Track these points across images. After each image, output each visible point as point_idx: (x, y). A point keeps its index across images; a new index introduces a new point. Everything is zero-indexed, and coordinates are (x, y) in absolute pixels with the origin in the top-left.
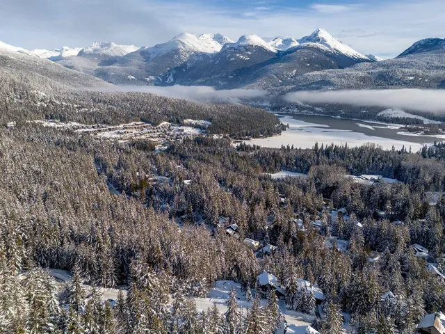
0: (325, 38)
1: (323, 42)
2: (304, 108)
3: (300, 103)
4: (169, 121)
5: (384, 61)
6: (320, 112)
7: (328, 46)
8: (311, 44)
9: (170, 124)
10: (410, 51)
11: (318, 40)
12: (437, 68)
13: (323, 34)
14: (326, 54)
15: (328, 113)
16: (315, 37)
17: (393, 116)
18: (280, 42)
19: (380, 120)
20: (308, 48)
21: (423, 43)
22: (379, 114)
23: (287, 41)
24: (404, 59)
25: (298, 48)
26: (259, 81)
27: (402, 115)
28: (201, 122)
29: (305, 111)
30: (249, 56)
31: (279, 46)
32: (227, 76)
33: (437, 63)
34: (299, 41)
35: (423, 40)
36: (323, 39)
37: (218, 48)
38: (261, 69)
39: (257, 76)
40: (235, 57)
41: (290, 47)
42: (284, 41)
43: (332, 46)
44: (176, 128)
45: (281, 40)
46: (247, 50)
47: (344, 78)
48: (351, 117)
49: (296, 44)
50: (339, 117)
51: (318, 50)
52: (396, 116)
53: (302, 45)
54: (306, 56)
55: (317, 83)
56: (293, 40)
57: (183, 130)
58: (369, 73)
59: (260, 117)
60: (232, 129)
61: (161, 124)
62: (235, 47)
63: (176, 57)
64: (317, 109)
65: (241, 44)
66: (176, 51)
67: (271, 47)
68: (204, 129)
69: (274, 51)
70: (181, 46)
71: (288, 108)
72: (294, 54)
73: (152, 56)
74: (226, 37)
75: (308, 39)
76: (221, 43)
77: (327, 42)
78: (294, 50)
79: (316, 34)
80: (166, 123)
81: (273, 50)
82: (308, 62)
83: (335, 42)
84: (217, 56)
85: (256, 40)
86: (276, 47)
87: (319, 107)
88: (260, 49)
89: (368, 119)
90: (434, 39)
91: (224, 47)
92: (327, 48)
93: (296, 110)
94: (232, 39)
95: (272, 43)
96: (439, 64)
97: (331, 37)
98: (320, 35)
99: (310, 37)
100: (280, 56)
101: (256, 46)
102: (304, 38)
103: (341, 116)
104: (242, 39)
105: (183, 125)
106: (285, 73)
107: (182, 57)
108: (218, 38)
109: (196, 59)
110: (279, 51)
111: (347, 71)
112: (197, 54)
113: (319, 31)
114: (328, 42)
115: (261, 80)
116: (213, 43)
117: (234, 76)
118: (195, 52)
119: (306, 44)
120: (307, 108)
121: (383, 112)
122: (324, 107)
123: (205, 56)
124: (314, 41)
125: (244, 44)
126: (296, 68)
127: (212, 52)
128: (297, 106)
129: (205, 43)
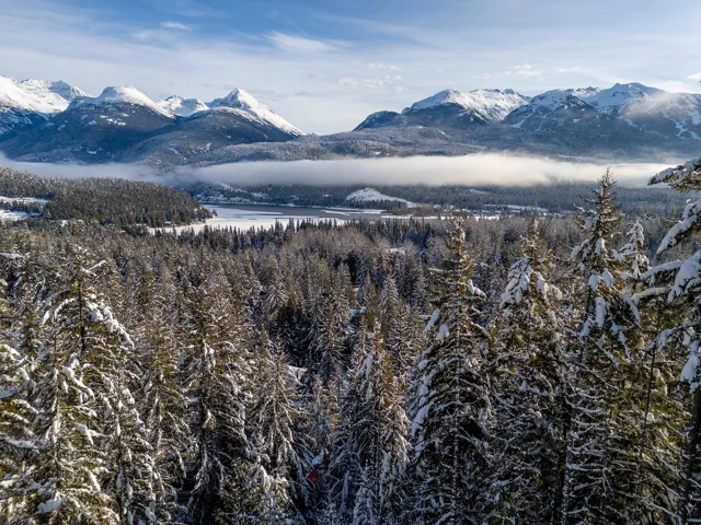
0: (249, 103)
1: (246, 108)
2: (234, 194)
3: (226, 187)
5: (338, 134)
6: (261, 200)
7: (255, 115)
8: (230, 109)
10: (364, 126)
11: (238, 105)
12: (403, 144)
13: (244, 97)
14: (253, 123)
15: (274, 201)
16: (233, 100)
17: (367, 199)
18: (177, 104)
19: (352, 206)
20: (225, 113)
21: (377, 116)
22: (348, 198)
23: (190, 103)
24: (362, 133)
25: (208, 113)
26: (149, 158)
27: (377, 196)
28: (29, 201)
29: (237, 198)
30: (124, 119)
31: (177, 109)
32: (84, 150)
33: (401, 139)
34: (209, 104)
35: (377, 113)
36: (246, 104)
37: (62, 105)
38: (150, 139)
39: (142, 151)
40: (99, 120)
41: (196, 112)
42: (185, 103)
43: (261, 115)
45: (179, 101)
46: (120, 110)
47: (290, 150)
48: (308, 203)
49: (206, 108)
50: (292, 205)
51: (239, 117)
52: (371, 199)
53: (215, 109)
54: (224, 124)
56: (199, 101)
58: (322, 145)
59: (160, 196)
62: (97, 104)
64: (255, 195)
65: (107, 99)
67: (163, 108)
68: (37, 211)
69: (169, 116)
71: (207, 195)
72: (204, 120)
74: (76, 88)
75: (223, 102)
76: (67, 97)
77: (253, 110)
78: (202, 115)
79: (234, 97)
81: (166, 113)
82: (228, 133)
83: (261, 110)
84: (61, 117)
85: (135, 95)
86: (171, 110)
87: (258, 192)
88: (144, 110)
89: (335, 206)
90: (390, 113)
91: (74, 102)
92: (253, 117)
93: (221, 197)
95: (164, 103)
96: (405, 140)
97: (257, 103)
98: (240, 99)
99: (226, 99)
100: (177, 123)
101: (136, 105)
102: (216, 101)
103: (295, 203)
104: (108, 91)
106: (192, 146)
108: (60, 89)
109: (16, 121)
110: (178, 117)
111: (289, 142)
112: (18, 113)
113: (238, 92)
114: (255, 108)
115: (151, 156)
116: (51, 96)
117: (98, 152)
118: (13, 109)
119: (221, 108)
120: (239, 194)
121: (354, 195)
122: (267, 192)
123: (33, 115)
124: (233, 106)
125: (113, 99)
126: (210, 140)
127: (51, 112)
128: (223, 192)
129: (35, 96)
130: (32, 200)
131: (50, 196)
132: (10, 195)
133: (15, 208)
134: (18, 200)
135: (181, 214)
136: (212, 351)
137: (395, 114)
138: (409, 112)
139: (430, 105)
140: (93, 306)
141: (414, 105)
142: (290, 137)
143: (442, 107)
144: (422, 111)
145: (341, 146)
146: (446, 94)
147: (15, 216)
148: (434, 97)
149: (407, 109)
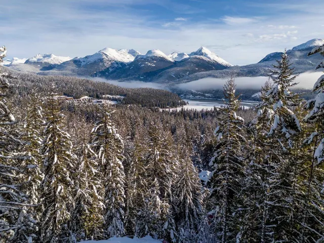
0: (207, 53)
1: (206, 55)
3: (194, 91)
4: (90, 96)
6: (209, 97)
7: (209, 58)
8: (198, 56)
9: (90, 98)
10: (264, 60)
11: (202, 54)
13: (205, 50)
14: (208, 62)
15: (215, 98)
16: (200, 52)
18: (176, 55)
19: (255, 100)
20: (196, 58)
21: (272, 55)
22: (253, 96)
23: (181, 55)
24: (262, 64)
25: (189, 58)
26: (161, 79)
29: (198, 96)
30: (154, 63)
31: (176, 58)
32: (139, 77)
34: (189, 55)
35: (272, 53)
37: (132, 59)
38: (164, 71)
39: (160, 76)
40: (145, 64)
41: (183, 58)
42: (179, 55)
43: (212, 58)
44: (95, 101)
45: (177, 54)
46: (153, 60)
47: (224, 73)
49: (188, 57)
50: (223, 99)
51: (202, 59)
53: (192, 57)
54: (195, 63)
56: (185, 54)
57: (101, 102)
58: (241, 70)
59: (166, 95)
61: (82, 98)
62: (145, 57)
63: (101, 64)
64: (207, 95)
65: (148, 55)
66: (101, 60)
67: (170, 58)
68: (120, 101)
69: (172, 61)
70: (104, 57)
71: (185, 95)
72: (187, 62)
73: (83, 64)
74: (138, 52)
75: (195, 53)
76: (134, 55)
77: (208, 56)
78: (186, 59)
79: (200, 51)
80: (86, 97)
82: (197, 67)
83: (212, 55)
84: (131, 64)
85: (159, 53)
86: (173, 58)
87: (208, 93)
88: (162, 60)
89: (246, 100)
90: (279, 53)
91: (137, 58)
92: (209, 60)
93: (191, 96)
95: (171, 56)
97: (211, 53)
98: (203, 51)
99: (197, 52)
100: (175, 64)
101: (159, 57)
102: (192, 53)
104: (150, 52)
105: (102, 98)
106: (180, 74)
107: (106, 64)
108: (132, 52)
109: (116, 66)
110: (176, 61)
111: (225, 70)
112: (117, 63)
113: (202, 48)
116: (129, 56)
117: (144, 77)
118: (115, 61)
119: (194, 56)
120: (199, 95)
121: (256, 94)
122: (212, 93)
123: (122, 64)
124: (200, 55)
125: (151, 55)
126: (189, 71)
127: (128, 62)
128: (192, 93)
129: (123, 56)
130: (119, 97)
131: (125, 95)
132: (112, 95)
133: (113, 100)
134: (114, 96)
135: (173, 103)
136: (158, 152)
137: (282, 53)
138: (290, 52)
139: (304, 47)
140: (109, 127)
141: (294, 48)
142: (226, 67)
143: (310, 48)
144: (298, 51)
145: (251, 71)
146: (314, 40)
147: (113, 103)
148: (306, 44)
149: (289, 50)
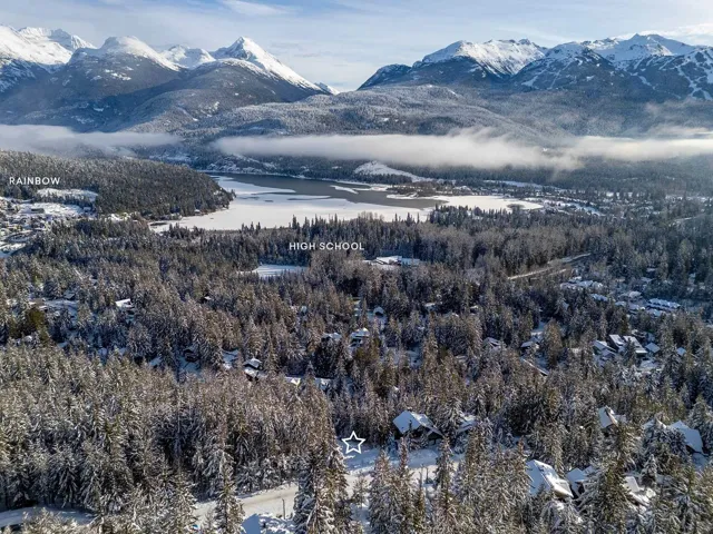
0: (254, 53)
1: (252, 58)
2: (246, 164)
3: (239, 157)
4: (6, 195)
5: (347, 94)
6: (273, 170)
7: (262, 66)
8: (236, 61)
9: (9, 200)
10: (373, 82)
11: (244, 55)
12: (413, 106)
13: (250, 46)
14: (260, 77)
15: (285, 171)
16: (237, 50)
17: (374, 173)
18: (181, 54)
19: (360, 179)
20: (229, 66)
21: (388, 70)
22: (357, 171)
23: (195, 54)
24: (370, 93)
25: (214, 66)
26: (158, 118)
27: (385, 171)
28: (77, 193)
29: (249, 169)
30: (129, 74)
31: (182, 61)
32: (91, 107)
33: (411, 100)
34: (214, 55)
35: (388, 67)
36: (252, 55)
37: (64, 57)
38: (156, 98)
39: (150, 110)
40: (103, 74)
41: (201, 63)
42: (188, 53)
43: (267, 67)
44: (24, 206)
45: (183, 51)
46: (124, 64)
47: (299, 117)
48: (319, 176)
49: (210, 59)
50: (302, 177)
51: (246, 70)
52: (378, 173)
53: (221, 61)
54: (231, 81)
55: (260, 124)
56: (204, 51)
57: (42, 211)
58: (331, 111)
59: (185, 180)
60: (142, 202)
62: (101, 57)
64: (267, 165)
65: (109, 51)
67: (166, 61)
68: (88, 205)
69: (174, 68)
71: (220, 165)
72: (211, 75)
74: (76, 37)
75: (229, 52)
76: (67, 47)
78: (208, 68)
79: (239, 46)
81: (171, 66)
82: (236, 90)
83: (268, 60)
84: (64, 70)
85: (139, 48)
86: (175, 61)
87: (269, 162)
88: (150, 65)
89: (343, 178)
91: (77, 54)
92: (259, 69)
93: (234, 167)
94: (89, 42)
95: (168, 53)
96: (414, 101)
97: (263, 53)
98: (246, 48)
99: (231, 49)
100: (183, 78)
101: (140, 57)
102: (220, 50)
103: (305, 174)
104: (110, 42)
105: (40, 200)
106: (200, 106)
108: (61, 38)
109: (18, 74)
110: (182, 69)
111: (298, 106)
112: (20, 65)
113: (243, 40)
114: (260, 59)
115: (160, 117)
116: (52, 46)
117: (105, 109)
118: (14, 61)
119: (227, 60)
120: (251, 164)
121: (362, 168)
122: (278, 162)
123: (35, 67)
124: (238, 57)
125: (116, 52)
126: (218, 99)
127: (53, 63)
128: (235, 161)
129: (34, 46)
132: (60, 187)
133: (69, 202)
134: (66, 192)
137: (406, 68)
138: (420, 67)
139: (443, 58)
141: (426, 58)
142: (301, 93)
143: (454, 61)
144: (433, 65)
146: (457, 46)
148: (446, 50)
149: (418, 62)
